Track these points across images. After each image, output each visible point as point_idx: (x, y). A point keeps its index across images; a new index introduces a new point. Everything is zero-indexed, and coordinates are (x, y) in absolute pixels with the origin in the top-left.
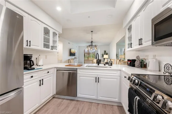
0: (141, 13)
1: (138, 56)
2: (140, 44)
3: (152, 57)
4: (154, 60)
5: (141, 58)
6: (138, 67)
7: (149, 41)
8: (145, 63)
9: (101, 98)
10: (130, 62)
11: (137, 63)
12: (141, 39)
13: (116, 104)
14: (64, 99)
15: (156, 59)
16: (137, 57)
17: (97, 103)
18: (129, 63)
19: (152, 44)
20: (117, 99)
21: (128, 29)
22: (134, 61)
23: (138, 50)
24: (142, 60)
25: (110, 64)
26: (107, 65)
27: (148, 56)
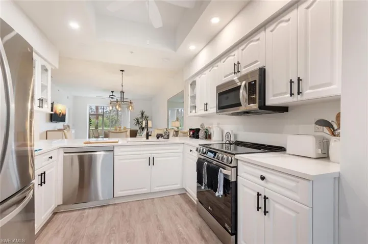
0: (207, 72)
1: (203, 124)
2: (206, 110)
3: (216, 125)
4: (218, 129)
5: (206, 126)
6: (203, 139)
7: (214, 107)
8: (209, 133)
9: (157, 189)
10: (193, 133)
11: (201, 134)
12: (207, 104)
13: (178, 193)
14: (85, 209)
15: (220, 128)
16: (201, 125)
17: (150, 199)
18: (191, 133)
19: (217, 112)
20: (179, 185)
21: (191, 85)
22: (198, 130)
23: (203, 116)
24: (207, 130)
25: (166, 137)
26: (161, 139)
27: (212, 124)
